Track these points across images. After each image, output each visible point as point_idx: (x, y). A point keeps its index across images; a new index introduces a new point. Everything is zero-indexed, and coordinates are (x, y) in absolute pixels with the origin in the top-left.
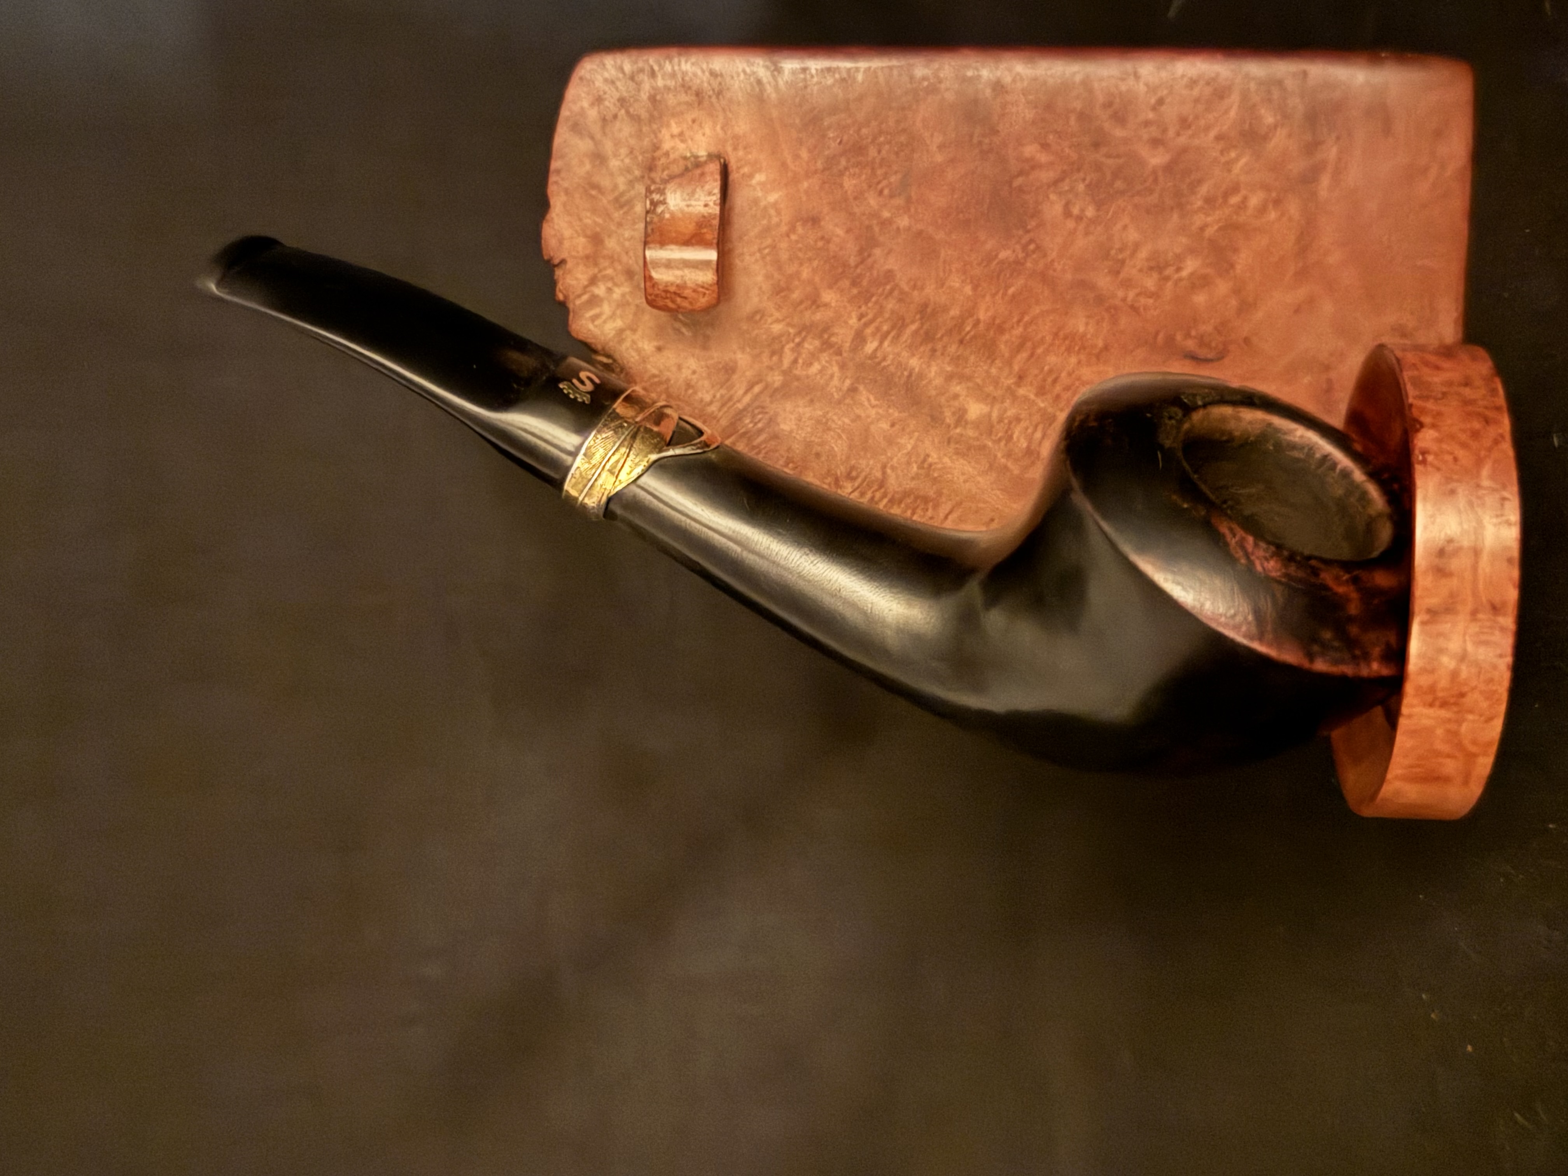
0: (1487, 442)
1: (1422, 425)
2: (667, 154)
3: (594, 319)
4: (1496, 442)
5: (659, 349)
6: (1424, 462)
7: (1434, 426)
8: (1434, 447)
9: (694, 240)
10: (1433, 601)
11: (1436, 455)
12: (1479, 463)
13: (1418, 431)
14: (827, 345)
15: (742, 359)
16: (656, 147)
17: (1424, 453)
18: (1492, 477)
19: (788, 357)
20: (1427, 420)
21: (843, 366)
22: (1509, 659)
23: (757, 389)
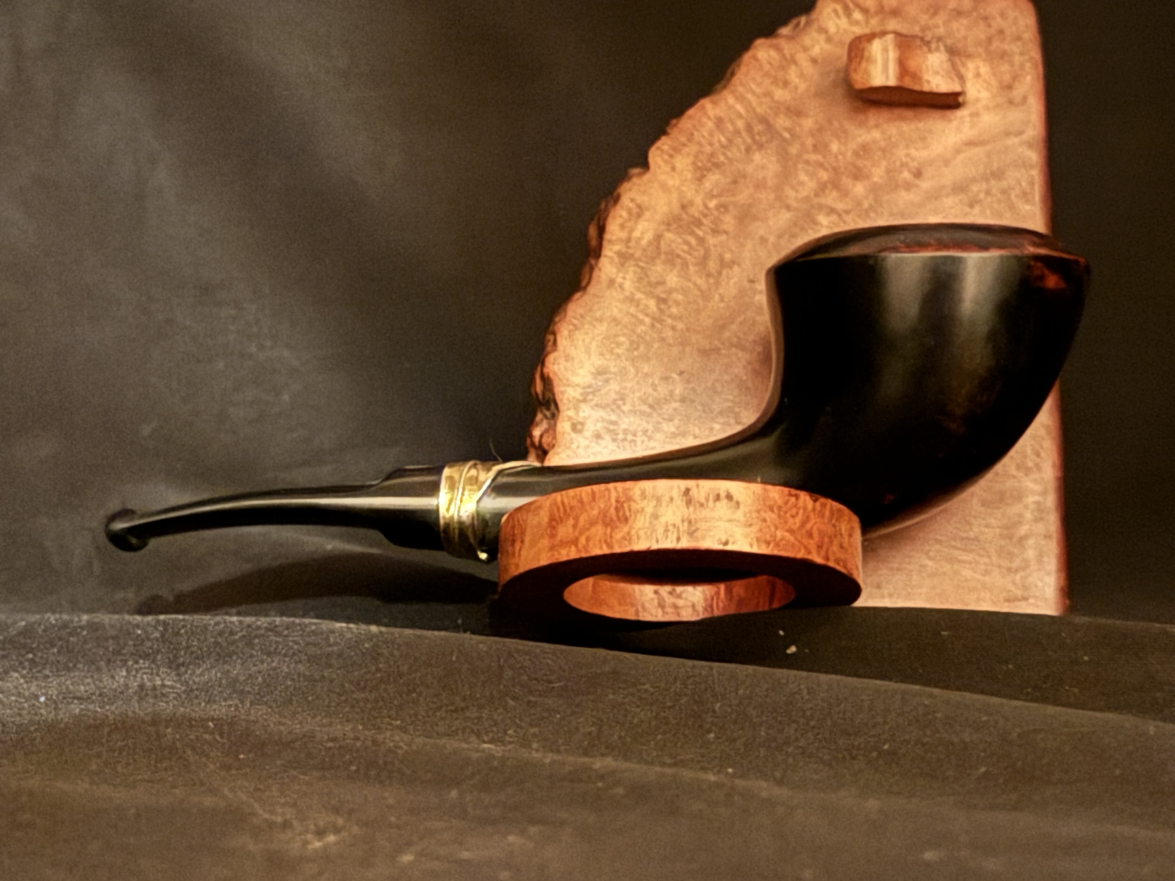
0: (805, 541)
1: (815, 501)
2: (964, 65)
3: (835, 11)
4: (806, 548)
5: (814, 61)
6: (790, 495)
7: (814, 509)
8: (801, 503)
9: (903, 69)
10: (694, 493)
11: (795, 506)
12: (791, 531)
13: (811, 497)
14: (822, 188)
15: (808, 123)
16: (969, 56)
17: (797, 497)
18: (782, 539)
19: (813, 157)
20: (818, 504)
21: (807, 199)
22: (655, 546)
23: (787, 135)
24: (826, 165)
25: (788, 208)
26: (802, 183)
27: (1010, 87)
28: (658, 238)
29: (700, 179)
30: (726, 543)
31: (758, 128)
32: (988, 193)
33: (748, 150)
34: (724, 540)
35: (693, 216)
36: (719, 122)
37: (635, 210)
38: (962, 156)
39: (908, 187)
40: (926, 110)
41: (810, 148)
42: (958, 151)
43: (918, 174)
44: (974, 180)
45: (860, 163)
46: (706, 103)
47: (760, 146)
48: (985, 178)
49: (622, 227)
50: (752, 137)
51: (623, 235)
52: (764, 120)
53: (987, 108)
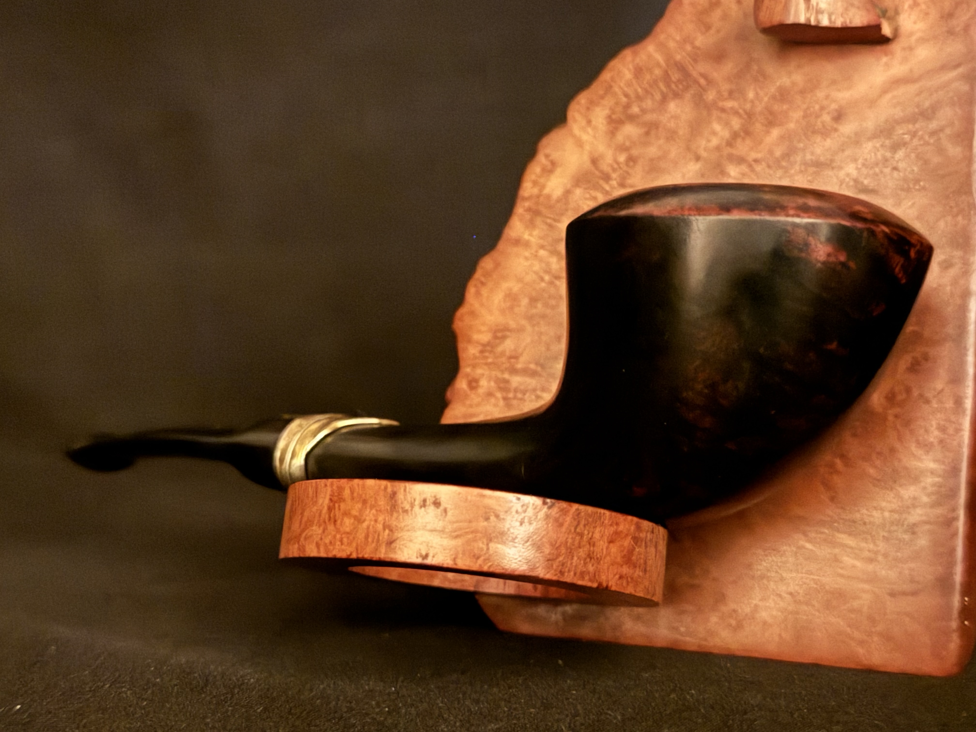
15: (728, 68)
19: (727, 104)
21: (718, 148)
24: (741, 111)
25: (698, 158)
26: (714, 133)
27: (950, 15)
28: (568, 192)
29: (612, 133)
30: (426, 556)
31: (675, 76)
32: (914, 135)
33: (664, 99)
34: (424, 553)
35: (602, 172)
36: (638, 72)
37: (549, 167)
38: (889, 96)
39: (825, 133)
40: (854, 47)
41: (726, 94)
42: (885, 91)
43: (839, 117)
44: (899, 122)
45: (776, 107)
46: (627, 54)
47: (677, 95)
48: (912, 119)
49: (535, 183)
50: (668, 86)
51: (535, 191)
52: (681, 68)
53: (922, 40)
